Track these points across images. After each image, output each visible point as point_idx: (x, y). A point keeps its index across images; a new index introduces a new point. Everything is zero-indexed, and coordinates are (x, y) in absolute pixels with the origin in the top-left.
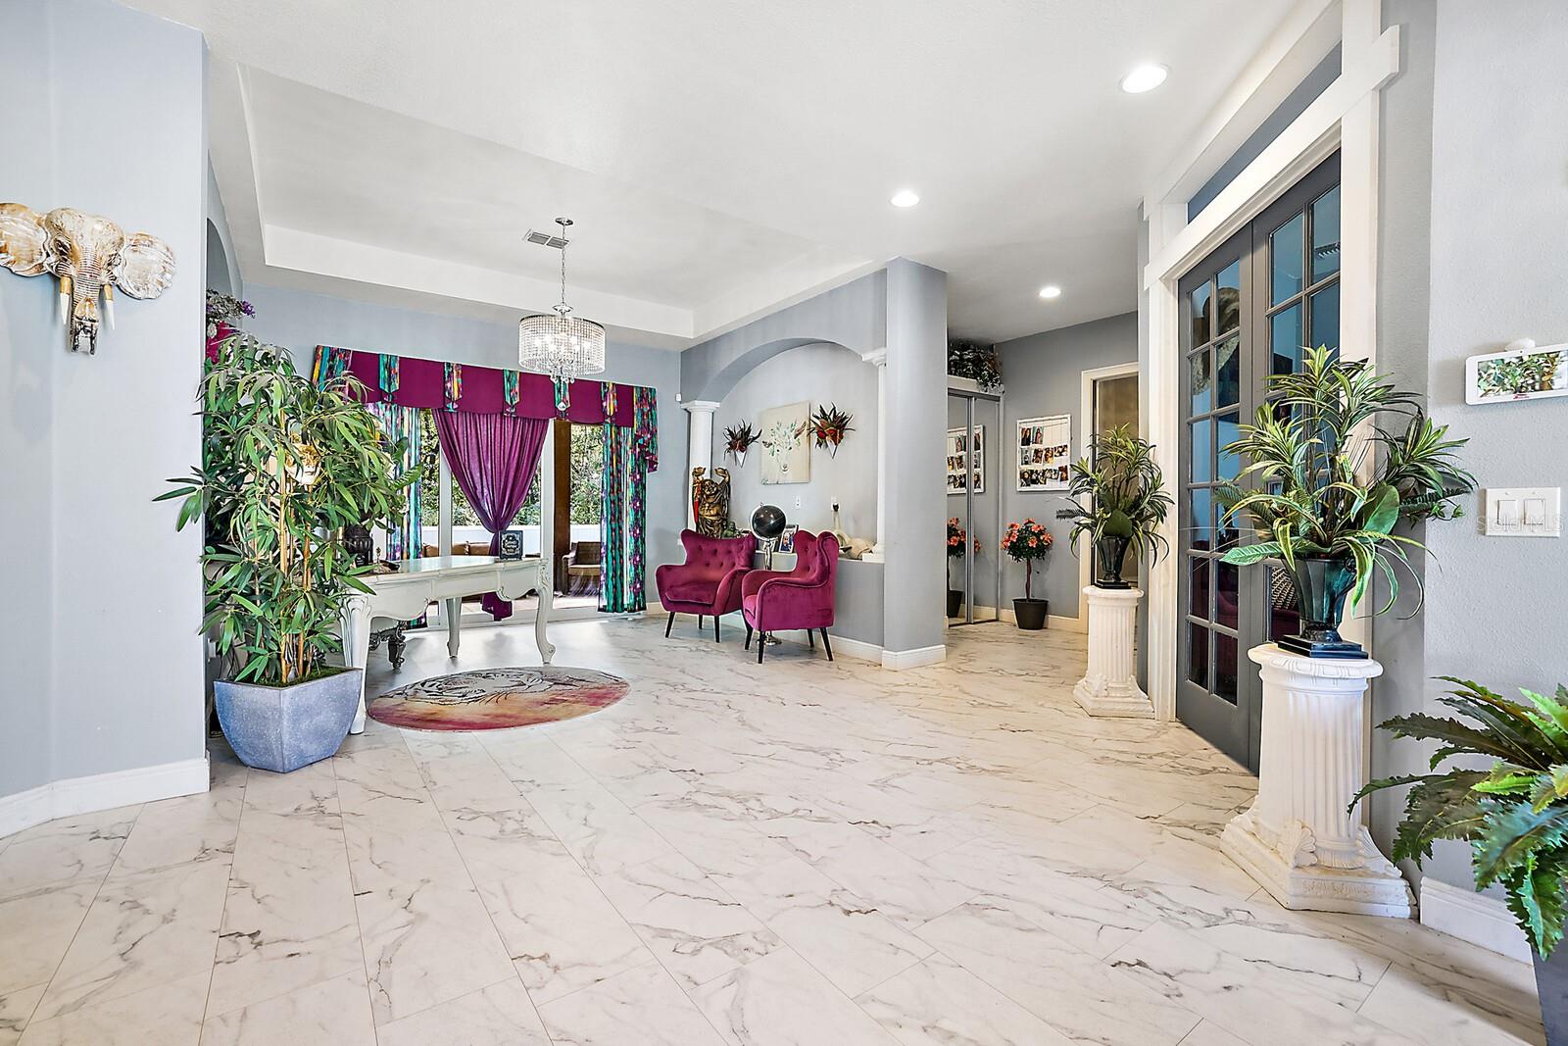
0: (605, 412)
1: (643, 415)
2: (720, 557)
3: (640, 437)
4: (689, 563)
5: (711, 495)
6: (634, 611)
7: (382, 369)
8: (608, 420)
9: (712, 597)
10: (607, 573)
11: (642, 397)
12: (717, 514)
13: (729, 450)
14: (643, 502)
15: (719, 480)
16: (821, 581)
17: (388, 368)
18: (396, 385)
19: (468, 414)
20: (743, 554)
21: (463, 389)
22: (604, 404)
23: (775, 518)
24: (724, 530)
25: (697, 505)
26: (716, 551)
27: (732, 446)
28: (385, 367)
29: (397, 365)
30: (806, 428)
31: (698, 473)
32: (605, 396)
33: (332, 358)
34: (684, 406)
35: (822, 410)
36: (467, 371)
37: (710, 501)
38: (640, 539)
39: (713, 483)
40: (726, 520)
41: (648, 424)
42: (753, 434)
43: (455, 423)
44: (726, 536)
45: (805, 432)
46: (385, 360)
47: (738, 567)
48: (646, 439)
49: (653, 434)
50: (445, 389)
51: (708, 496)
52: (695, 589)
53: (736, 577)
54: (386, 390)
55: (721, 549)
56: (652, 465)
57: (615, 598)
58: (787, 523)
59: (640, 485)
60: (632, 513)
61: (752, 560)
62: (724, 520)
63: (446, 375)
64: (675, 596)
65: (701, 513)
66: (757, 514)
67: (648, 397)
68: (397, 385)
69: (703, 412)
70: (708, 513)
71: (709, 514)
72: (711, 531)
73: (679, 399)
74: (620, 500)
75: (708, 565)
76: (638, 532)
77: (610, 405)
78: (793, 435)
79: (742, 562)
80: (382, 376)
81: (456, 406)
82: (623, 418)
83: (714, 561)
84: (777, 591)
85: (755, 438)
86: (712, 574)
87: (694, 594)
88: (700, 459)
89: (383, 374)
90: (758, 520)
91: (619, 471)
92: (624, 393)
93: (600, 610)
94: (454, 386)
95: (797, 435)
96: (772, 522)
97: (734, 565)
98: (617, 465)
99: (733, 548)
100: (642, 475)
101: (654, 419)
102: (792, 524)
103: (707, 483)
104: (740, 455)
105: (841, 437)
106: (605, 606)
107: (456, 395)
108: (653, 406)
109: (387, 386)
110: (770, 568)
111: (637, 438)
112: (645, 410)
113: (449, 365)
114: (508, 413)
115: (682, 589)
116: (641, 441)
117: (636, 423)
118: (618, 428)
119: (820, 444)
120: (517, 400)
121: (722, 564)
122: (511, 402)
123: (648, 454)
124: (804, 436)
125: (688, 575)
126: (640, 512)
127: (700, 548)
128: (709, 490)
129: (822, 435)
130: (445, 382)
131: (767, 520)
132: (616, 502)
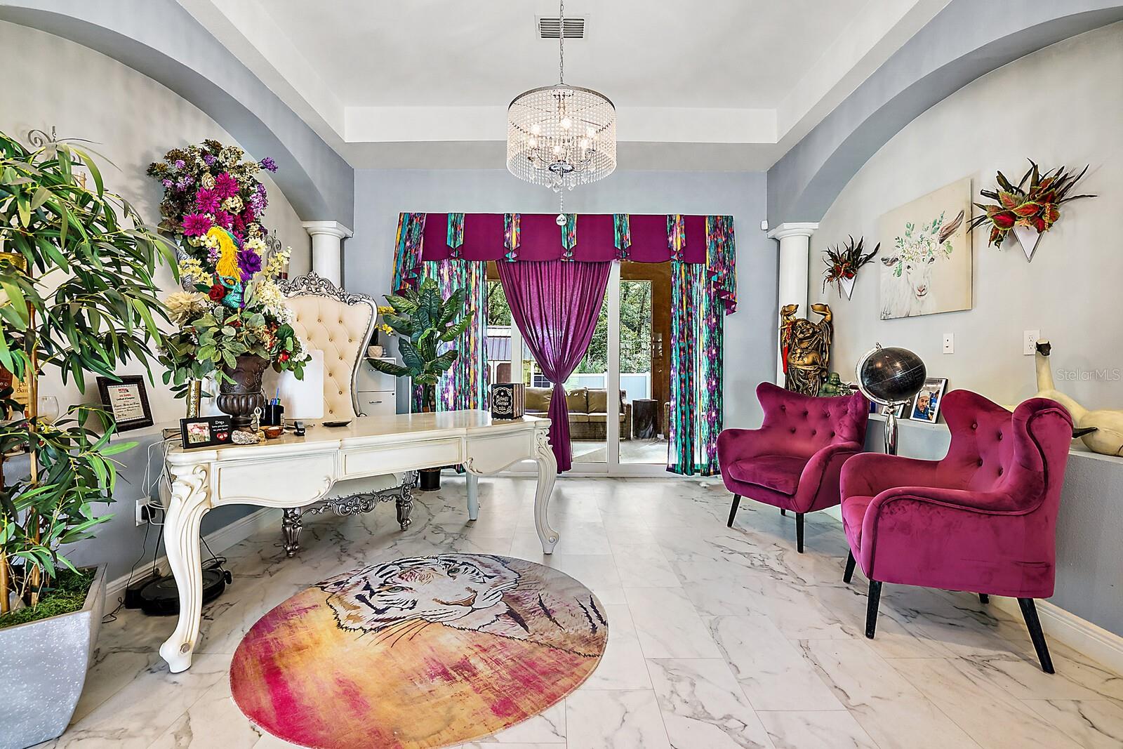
0: (671, 249)
1: (718, 246)
2: (813, 422)
3: (714, 273)
4: (766, 428)
5: (806, 338)
6: (708, 474)
7: (449, 226)
8: (675, 257)
9: (792, 486)
10: (676, 430)
11: (716, 227)
12: (814, 363)
13: (830, 279)
14: (719, 349)
15: (816, 319)
16: (1024, 503)
17: (455, 225)
18: (460, 241)
19: (530, 263)
20: (847, 420)
21: (521, 238)
22: (670, 239)
23: (905, 368)
24: (823, 382)
25: (787, 351)
26: (806, 413)
27: (835, 273)
28: (452, 225)
29: (462, 221)
30: (964, 220)
31: (788, 312)
32: (672, 230)
33: (411, 222)
34: (771, 234)
35: (1001, 179)
36: (526, 220)
37: (804, 345)
38: (716, 391)
39: (807, 322)
40: (826, 370)
41: (724, 258)
42: (867, 251)
43: (518, 273)
44: (826, 391)
45: (964, 227)
46: (453, 218)
47: (838, 442)
48: (721, 275)
49: (731, 269)
50: (504, 239)
51: (801, 340)
52: (769, 469)
53: (831, 458)
54: (452, 246)
55: (813, 410)
56: (730, 305)
57: (685, 457)
58: (927, 376)
59: (716, 330)
60: (705, 361)
61: (862, 430)
62: (823, 370)
63: (506, 225)
64: (740, 475)
65: (792, 361)
66: (871, 361)
67: (724, 226)
68: (462, 240)
69: (795, 236)
70: (800, 362)
71: (803, 362)
72: (804, 384)
73: (765, 225)
74: (690, 347)
75: (793, 432)
76: (714, 383)
77: (677, 240)
78: (937, 237)
79: (846, 434)
80: (449, 233)
81: (514, 256)
82: (693, 253)
83: (801, 427)
84: (909, 513)
85: (869, 258)
86: (800, 445)
87: (767, 475)
88: (793, 293)
89: (450, 230)
90: (871, 372)
91: (690, 315)
92: (694, 225)
93: (668, 469)
94: (513, 236)
95: (945, 237)
96: (899, 375)
97: (833, 435)
98: (687, 308)
99: (832, 411)
100: (719, 318)
101: (731, 251)
102: (936, 377)
103: (799, 323)
104: (847, 284)
105: (1054, 217)
106: (674, 465)
107: (514, 244)
108: (729, 236)
109: (452, 242)
110: (893, 450)
111: (710, 274)
112: (720, 242)
113: (508, 215)
114: (565, 258)
115: (747, 467)
116: (714, 278)
117: (709, 257)
118: (689, 265)
119: (996, 238)
120: (574, 243)
121: (814, 433)
122: (568, 246)
123: (724, 292)
124: (958, 239)
125: (764, 444)
126: (717, 361)
127: (783, 409)
128: (801, 332)
129: (1005, 220)
130: (504, 233)
131: (890, 371)
132: (687, 349)
